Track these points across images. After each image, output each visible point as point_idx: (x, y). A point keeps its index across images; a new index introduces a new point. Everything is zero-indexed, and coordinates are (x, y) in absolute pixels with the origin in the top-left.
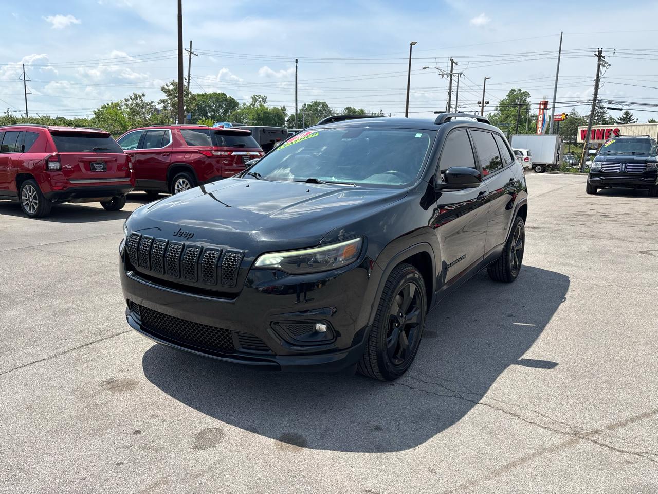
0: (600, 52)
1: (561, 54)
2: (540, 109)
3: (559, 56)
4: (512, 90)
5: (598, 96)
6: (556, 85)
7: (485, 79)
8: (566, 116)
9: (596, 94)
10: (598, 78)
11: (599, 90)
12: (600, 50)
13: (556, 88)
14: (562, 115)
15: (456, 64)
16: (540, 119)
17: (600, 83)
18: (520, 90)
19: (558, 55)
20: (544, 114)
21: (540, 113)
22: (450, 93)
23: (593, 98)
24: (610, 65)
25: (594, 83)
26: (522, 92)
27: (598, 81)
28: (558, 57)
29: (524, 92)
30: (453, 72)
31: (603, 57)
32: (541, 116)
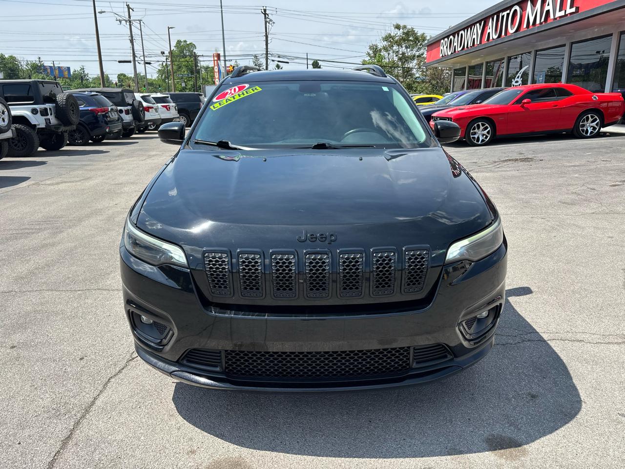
0: (265, 10)
1: (223, 9)
2: (214, 61)
3: (222, 11)
4: (178, 41)
5: (269, 50)
6: (224, 39)
7: (169, 28)
8: (233, 68)
9: (267, 49)
10: (266, 34)
11: (269, 45)
12: (265, 8)
13: (224, 42)
14: (229, 67)
15: (133, 10)
16: (216, 70)
17: (269, 39)
18: (185, 41)
19: (220, 9)
20: (218, 65)
21: (214, 64)
22: (132, 41)
23: (265, 53)
24: (274, 23)
25: (264, 38)
26: (188, 43)
27: (267, 37)
28: (220, 12)
29: (191, 43)
30: (132, 19)
31: (268, 15)
32: (216, 67)
